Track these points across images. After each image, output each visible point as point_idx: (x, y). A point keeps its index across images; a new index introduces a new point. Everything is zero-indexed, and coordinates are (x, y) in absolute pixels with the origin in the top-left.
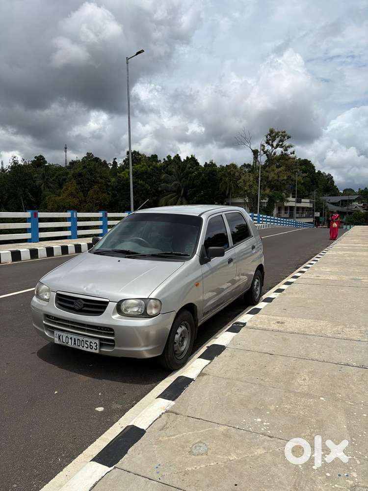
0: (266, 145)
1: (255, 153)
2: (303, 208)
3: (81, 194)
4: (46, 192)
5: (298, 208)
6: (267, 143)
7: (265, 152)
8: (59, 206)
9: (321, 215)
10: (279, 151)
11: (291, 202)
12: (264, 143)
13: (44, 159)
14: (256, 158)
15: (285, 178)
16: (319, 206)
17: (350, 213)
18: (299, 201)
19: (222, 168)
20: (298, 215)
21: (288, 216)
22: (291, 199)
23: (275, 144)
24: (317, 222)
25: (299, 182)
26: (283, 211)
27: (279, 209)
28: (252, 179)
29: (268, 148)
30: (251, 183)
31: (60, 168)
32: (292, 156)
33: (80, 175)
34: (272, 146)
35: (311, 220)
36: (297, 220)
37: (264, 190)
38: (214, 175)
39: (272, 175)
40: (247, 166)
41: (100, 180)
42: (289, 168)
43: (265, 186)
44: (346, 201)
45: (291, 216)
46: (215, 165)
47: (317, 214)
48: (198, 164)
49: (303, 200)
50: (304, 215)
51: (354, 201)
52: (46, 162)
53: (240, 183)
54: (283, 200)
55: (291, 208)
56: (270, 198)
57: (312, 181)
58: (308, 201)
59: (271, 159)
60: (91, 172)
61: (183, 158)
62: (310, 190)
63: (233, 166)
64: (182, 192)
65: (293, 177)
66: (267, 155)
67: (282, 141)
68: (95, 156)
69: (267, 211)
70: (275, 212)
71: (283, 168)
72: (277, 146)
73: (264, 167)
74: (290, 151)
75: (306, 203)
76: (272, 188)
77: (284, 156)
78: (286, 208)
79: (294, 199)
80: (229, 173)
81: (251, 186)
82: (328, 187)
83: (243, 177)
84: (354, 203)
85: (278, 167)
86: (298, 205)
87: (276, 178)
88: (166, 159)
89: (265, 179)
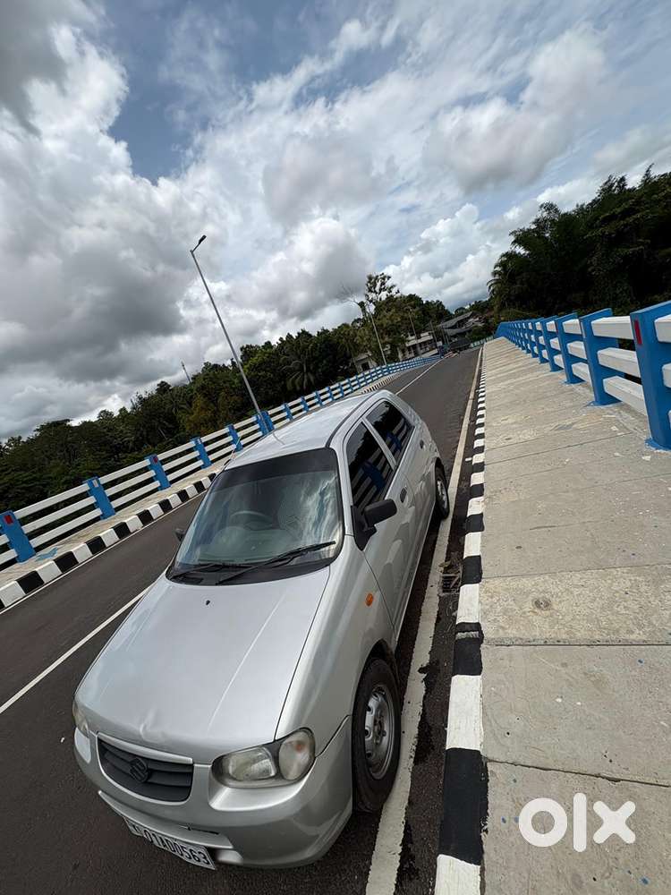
0: (369, 294)
1: (361, 305)
2: (424, 343)
3: (212, 405)
4: (180, 414)
5: (420, 344)
6: (370, 291)
7: (371, 301)
8: (195, 425)
9: (443, 343)
10: (384, 295)
11: (412, 341)
12: (366, 292)
13: (166, 384)
14: (364, 310)
15: (399, 319)
16: (439, 335)
17: (469, 331)
18: (419, 338)
19: (335, 330)
20: (422, 351)
21: (413, 355)
22: (410, 338)
23: (377, 289)
24: (442, 352)
25: (413, 319)
26: (407, 352)
27: (403, 351)
28: (367, 332)
29: (372, 296)
30: (368, 337)
31: (185, 387)
32: (399, 295)
33: (203, 387)
34: (375, 292)
35: (436, 351)
36: (423, 356)
37: (383, 338)
38: (330, 341)
39: (385, 322)
40: (357, 320)
41: (224, 385)
42: (399, 309)
43: (382, 334)
44: (461, 321)
45: (417, 354)
46: (327, 331)
47: (440, 344)
48: (310, 336)
49: (422, 335)
50: (428, 349)
51: (469, 318)
52: (169, 386)
53: (358, 340)
54: (403, 341)
55: (414, 347)
56: (391, 344)
57: (423, 313)
58: (427, 334)
59: (380, 306)
60: (214, 380)
61: (294, 335)
62: (424, 322)
63: (345, 325)
64: (305, 369)
65: (406, 315)
66: (374, 303)
67: (383, 284)
68: (213, 363)
69: (393, 358)
70: (400, 356)
71: (393, 310)
72: (380, 290)
73: (375, 316)
74: (394, 291)
75: (426, 337)
76: (388, 333)
77: (390, 299)
78: (409, 348)
79: (413, 337)
80: (344, 334)
81: (369, 340)
82: (441, 314)
83: (358, 333)
84: (471, 320)
85: (389, 310)
86: (420, 341)
87: (390, 323)
88: (280, 342)
89: (380, 327)
